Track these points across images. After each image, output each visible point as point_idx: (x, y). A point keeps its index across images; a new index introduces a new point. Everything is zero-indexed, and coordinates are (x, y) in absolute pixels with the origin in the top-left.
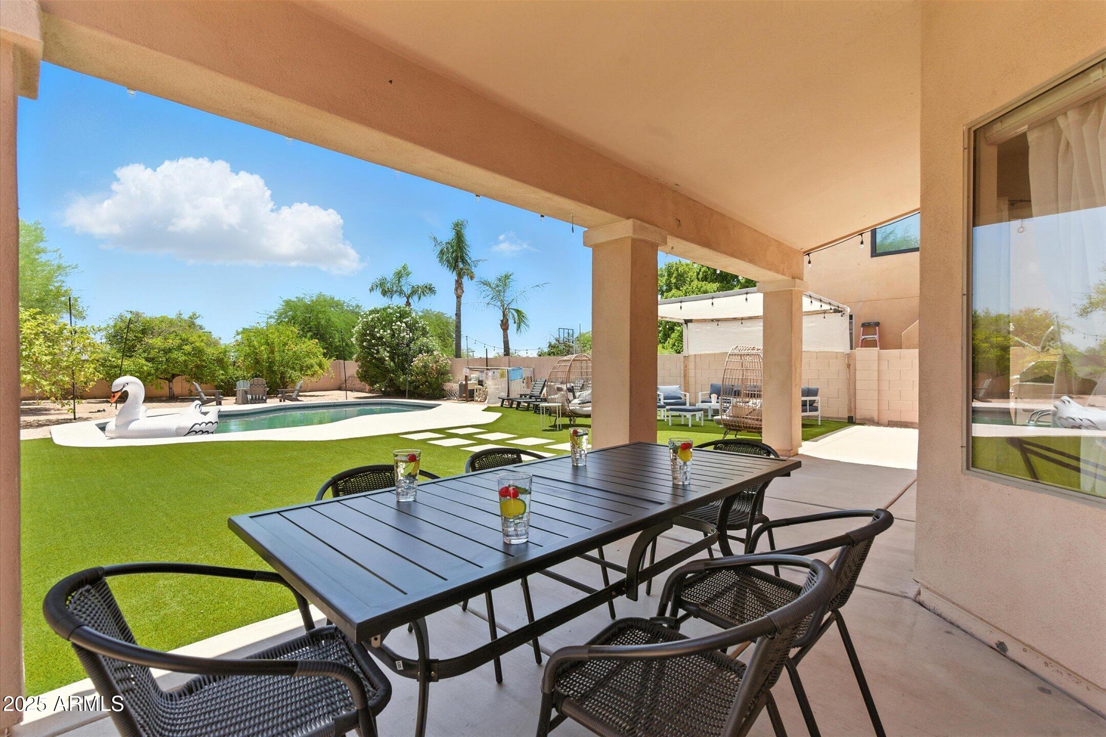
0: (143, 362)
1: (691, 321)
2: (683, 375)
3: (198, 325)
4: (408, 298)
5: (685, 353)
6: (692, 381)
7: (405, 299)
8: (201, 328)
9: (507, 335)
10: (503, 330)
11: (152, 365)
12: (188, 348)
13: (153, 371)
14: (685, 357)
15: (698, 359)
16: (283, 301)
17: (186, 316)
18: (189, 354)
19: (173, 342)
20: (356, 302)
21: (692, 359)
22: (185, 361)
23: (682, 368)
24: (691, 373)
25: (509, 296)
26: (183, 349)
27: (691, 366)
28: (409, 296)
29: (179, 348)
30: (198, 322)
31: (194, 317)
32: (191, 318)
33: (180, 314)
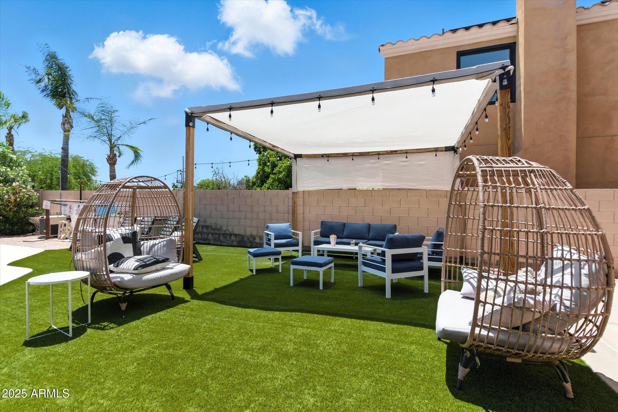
1: (300, 156)
2: (291, 211)
5: (294, 189)
6: (300, 217)
9: (114, 169)
10: (110, 164)
14: (294, 193)
15: (306, 196)
21: (301, 195)
23: (291, 204)
24: (300, 210)
27: (300, 202)
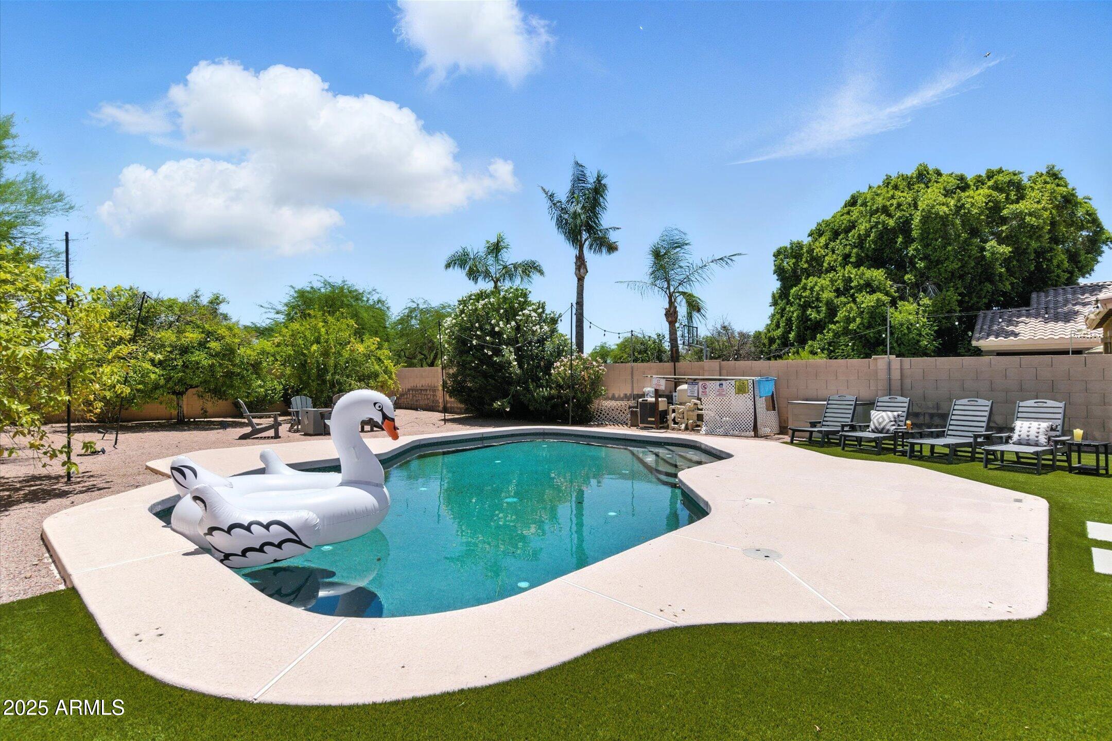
0: (147, 366)
3: (221, 314)
4: (496, 283)
7: (492, 284)
8: (226, 317)
11: (161, 372)
12: (214, 345)
13: (162, 382)
16: (295, 292)
17: (205, 300)
18: (217, 355)
19: (192, 336)
20: (378, 296)
22: (212, 366)
25: (676, 275)
26: (209, 348)
28: (498, 280)
29: (202, 345)
30: (223, 309)
31: (216, 301)
32: (211, 302)
33: (197, 297)
